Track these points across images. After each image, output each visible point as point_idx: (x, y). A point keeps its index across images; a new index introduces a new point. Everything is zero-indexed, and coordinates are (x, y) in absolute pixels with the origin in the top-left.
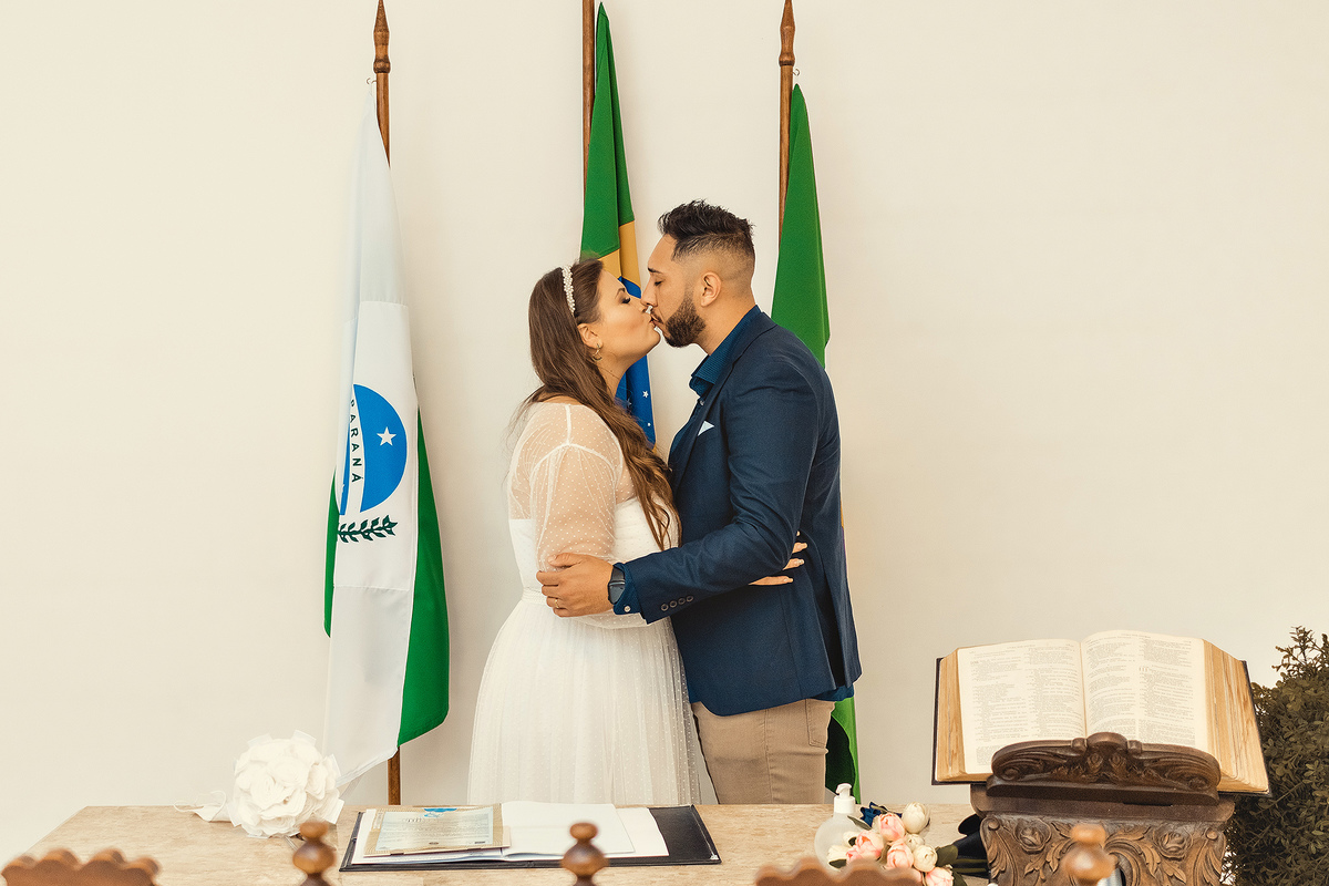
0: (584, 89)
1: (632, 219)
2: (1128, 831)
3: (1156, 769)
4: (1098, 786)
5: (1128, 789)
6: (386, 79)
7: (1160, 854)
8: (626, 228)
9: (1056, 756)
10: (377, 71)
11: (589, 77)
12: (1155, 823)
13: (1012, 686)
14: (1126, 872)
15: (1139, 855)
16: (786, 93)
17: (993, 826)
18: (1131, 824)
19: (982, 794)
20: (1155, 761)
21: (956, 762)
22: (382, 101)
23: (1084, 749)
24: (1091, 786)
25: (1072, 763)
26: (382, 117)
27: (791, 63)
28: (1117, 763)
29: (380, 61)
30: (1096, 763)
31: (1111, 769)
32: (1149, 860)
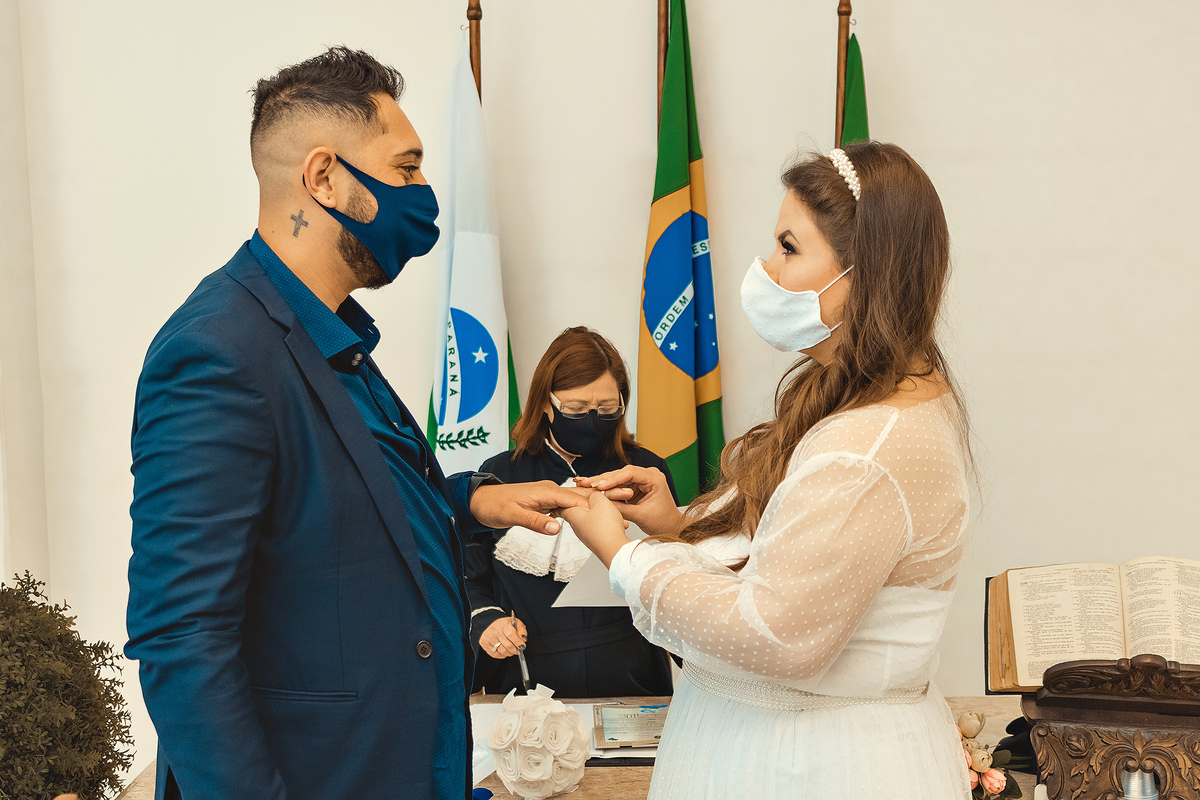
0: (659, 35)
1: (700, 157)
2: (1163, 739)
3: (1191, 686)
4: (1139, 699)
5: (1163, 702)
6: (478, 26)
7: (1191, 760)
8: (696, 164)
9: (1102, 673)
10: (470, 18)
11: (663, 25)
12: (1186, 732)
13: (1059, 606)
14: (1161, 776)
15: (1173, 760)
16: (844, 41)
17: (1041, 732)
18: (1165, 732)
19: (1033, 704)
20: (1191, 679)
21: (1008, 675)
22: (474, 46)
23: (1128, 668)
24: (1131, 699)
25: (1116, 680)
26: (474, 61)
27: (848, 13)
28: (1157, 680)
29: (473, 9)
30: (1138, 681)
31: (1151, 685)
32: (1181, 765)
